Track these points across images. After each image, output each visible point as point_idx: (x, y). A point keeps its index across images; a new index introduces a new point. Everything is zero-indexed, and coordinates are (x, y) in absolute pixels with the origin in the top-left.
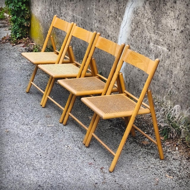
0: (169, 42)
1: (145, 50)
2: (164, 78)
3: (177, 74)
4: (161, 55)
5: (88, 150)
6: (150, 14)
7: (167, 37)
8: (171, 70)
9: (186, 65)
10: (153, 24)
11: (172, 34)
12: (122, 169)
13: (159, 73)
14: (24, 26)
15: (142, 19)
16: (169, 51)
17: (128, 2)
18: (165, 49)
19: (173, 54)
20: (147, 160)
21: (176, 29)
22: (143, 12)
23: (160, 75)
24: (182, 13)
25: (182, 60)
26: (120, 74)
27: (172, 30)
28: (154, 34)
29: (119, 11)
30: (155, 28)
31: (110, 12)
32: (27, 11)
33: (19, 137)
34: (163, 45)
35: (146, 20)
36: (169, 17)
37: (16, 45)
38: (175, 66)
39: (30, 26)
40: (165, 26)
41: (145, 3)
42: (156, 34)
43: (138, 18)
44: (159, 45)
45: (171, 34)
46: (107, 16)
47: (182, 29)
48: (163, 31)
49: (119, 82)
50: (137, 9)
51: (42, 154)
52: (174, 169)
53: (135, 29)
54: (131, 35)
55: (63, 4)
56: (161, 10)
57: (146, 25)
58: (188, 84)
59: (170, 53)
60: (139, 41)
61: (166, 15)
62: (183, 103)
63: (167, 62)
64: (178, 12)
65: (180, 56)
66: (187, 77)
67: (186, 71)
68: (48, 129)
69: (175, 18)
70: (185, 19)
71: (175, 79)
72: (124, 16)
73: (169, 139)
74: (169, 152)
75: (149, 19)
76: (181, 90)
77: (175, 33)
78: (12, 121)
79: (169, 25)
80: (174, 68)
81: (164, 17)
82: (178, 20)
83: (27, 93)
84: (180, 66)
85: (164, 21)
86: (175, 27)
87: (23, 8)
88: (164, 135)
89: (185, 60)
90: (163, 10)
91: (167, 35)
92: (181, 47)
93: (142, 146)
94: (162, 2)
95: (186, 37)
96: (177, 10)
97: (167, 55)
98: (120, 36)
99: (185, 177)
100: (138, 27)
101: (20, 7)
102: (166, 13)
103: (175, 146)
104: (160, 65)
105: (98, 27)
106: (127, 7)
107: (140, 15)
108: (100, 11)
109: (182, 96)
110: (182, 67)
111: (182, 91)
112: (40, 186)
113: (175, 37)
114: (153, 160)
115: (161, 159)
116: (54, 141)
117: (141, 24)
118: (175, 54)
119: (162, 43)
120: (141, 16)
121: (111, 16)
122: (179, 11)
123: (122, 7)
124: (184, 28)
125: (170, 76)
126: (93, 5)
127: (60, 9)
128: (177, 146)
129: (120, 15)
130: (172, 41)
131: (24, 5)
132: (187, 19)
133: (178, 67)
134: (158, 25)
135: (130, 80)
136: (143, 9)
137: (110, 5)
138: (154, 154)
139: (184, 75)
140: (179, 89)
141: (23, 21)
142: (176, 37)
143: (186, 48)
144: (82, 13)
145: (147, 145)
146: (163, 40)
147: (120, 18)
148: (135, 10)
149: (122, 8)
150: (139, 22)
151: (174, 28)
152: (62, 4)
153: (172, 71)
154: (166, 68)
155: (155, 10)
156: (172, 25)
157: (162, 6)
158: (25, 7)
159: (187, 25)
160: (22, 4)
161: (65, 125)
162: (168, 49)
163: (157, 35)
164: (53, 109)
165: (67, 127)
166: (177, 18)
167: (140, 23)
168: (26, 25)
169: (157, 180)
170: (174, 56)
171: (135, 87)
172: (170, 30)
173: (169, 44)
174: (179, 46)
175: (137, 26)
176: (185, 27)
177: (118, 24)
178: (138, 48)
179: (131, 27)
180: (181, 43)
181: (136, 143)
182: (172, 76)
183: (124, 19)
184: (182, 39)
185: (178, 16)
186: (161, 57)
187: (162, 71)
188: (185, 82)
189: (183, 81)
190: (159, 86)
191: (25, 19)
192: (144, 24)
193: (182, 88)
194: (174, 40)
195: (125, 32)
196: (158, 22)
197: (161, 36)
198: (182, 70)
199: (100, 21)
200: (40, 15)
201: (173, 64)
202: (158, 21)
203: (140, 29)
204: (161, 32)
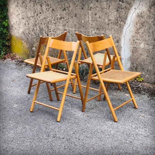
1: (153, 41)
14: (6, 46)
15: (148, 20)
17: (130, 10)
22: (148, 15)
29: (121, 18)
31: (110, 20)
32: (8, 33)
35: (152, 20)
39: (11, 44)
41: (151, 8)
43: (143, 19)
46: (107, 23)
50: (141, 14)
54: (136, 33)
57: (152, 23)
60: (146, 35)
72: (127, 21)
87: (4, 32)
98: (123, 35)
100: (144, 26)
105: (95, 33)
106: (129, 14)
107: (145, 17)
108: (97, 21)
120: (147, 18)
121: (111, 22)
123: (124, 14)
126: (89, 18)
127: (48, 27)
129: (122, 20)
131: (5, 29)
135: (137, 65)
136: (148, 13)
137: (109, 15)
144: (75, 25)
147: (122, 23)
149: (124, 16)
150: (144, 23)
158: (6, 31)
160: (3, 29)
167: (146, 23)
168: (7, 44)
171: (143, 69)
177: (120, 27)
178: (145, 40)
179: (136, 27)
183: (126, 23)
191: (6, 40)
192: (150, 23)
195: (129, 32)
199: (98, 29)
200: (22, 35)
203: (146, 27)
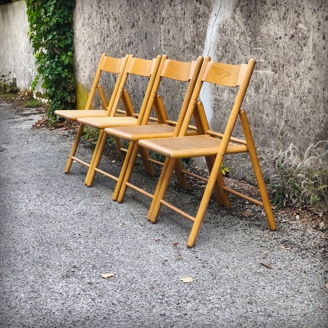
0: (274, 59)
2: (271, 118)
3: (291, 106)
4: (264, 84)
5: (155, 227)
6: (242, 25)
7: (271, 52)
8: (281, 102)
9: (302, 87)
10: (249, 39)
11: (278, 46)
12: (208, 244)
13: (263, 113)
14: (67, 103)
15: (232, 38)
16: (276, 73)
17: (210, 18)
18: (269, 72)
19: (282, 75)
20: (248, 232)
21: (283, 36)
22: (232, 26)
23: (264, 116)
24: (290, 8)
25: (296, 81)
26: (199, 103)
27: (277, 39)
28: (251, 53)
29: (199, 37)
30: (252, 44)
31: (185, 43)
32: (70, 79)
33: (48, 217)
34: (265, 66)
35: (237, 38)
36: (271, 20)
37: (55, 129)
38: (286, 94)
39: (76, 101)
40: (267, 37)
41: (235, 11)
42: (254, 54)
43: (226, 38)
44: (259, 69)
45: (276, 45)
46: (182, 50)
47: (292, 32)
48: (263, 45)
49: (198, 119)
50: (224, 25)
51: (81, 234)
52: (293, 240)
53: (223, 56)
55: (119, 53)
56: (259, 14)
57: (238, 44)
58: (309, 117)
59: (277, 75)
61: (266, 19)
62: (303, 149)
63: (273, 91)
64: (284, 9)
65: (293, 75)
66: (305, 105)
67: (303, 97)
68: (93, 208)
69: (280, 20)
70: (296, 15)
71: (289, 114)
72: (206, 42)
73: (285, 207)
74: (285, 222)
75: (242, 34)
76: (298, 129)
77: (281, 43)
78: (40, 203)
79: (272, 33)
80: (285, 98)
81: (264, 22)
82: (285, 21)
83: (66, 173)
84: (294, 91)
85: (264, 30)
86: (281, 33)
87: (63, 75)
88: (276, 203)
89: (301, 80)
90: (262, 12)
91: (270, 49)
92: (293, 61)
93: (242, 217)
94: (259, 2)
95: (298, 43)
96: (283, 6)
97: (273, 80)
99: (311, 247)
100: (228, 51)
101: (59, 74)
102: (267, 16)
103: (295, 214)
104: (264, 99)
106: (209, 27)
107: (228, 32)
108: (170, 46)
109: (301, 138)
110: (296, 92)
111: (300, 130)
112: (75, 267)
113: (282, 48)
114: (259, 232)
115: (271, 230)
116: (102, 219)
117: (231, 45)
118: (285, 75)
119: (264, 64)
120: (231, 33)
121: (187, 47)
122: (285, 7)
123: (201, 29)
124: (294, 30)
125: (281, 113)
126: (161, 41)
128: (297, 214)
129: (200, 41)
130: (278, 57)
131: (66, 70)
132: (299, 14)
133: (291, 94)
134: (256, 39)
136: (232, 21)
137: (184, 32)
138: (260, 225)
139: (302, 103)
140: (294, 128)
141: (66, 94)
142: (284, 47)
143: (301, 61)
145: (250, 217)
146: (265, 59)
147: (200, 47)
148: (221, 26)
149: (202, 31)
150: (227, 44)
151: (280, 35)
152: (117, 54)
153: (282, 104)
154: (273, 101)
155: (250, 16)
156: (276, 32)
157: (260, 7)
158: (67, 74)
159: (299, 24)
160: (62, 70)
161: (121, 202)
162: (273, 71)
163: (256, 54)
164: (105, 187)
165: (123, 204)
166: (283, 18)
168: (69, 101)
169: (265, 252)
170: (283, 78)
172: (273, 41)
173: (274, 63)
174: (289, 61)
175: (226, 51)
176: (296, 29)
179: (217, 55)
180: (292, 55)
181: (232, 215)
182: (282, 111)
184: (294, 48)
185: (285, 14)
186: (264, 86)
187: (267, 109)
188: (303, 115)
189: (300, 114)
190: (264, 134)
192: (235, 43)
193: (300, 125)
194: (281, 54)
196: (255, 34)
197: (262, 53)
198: (298, 97)
200: (89, 81)
201: (283, 91)
202: (256, 32)
203: (230, 54)
204: (260, 49)
